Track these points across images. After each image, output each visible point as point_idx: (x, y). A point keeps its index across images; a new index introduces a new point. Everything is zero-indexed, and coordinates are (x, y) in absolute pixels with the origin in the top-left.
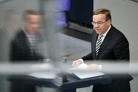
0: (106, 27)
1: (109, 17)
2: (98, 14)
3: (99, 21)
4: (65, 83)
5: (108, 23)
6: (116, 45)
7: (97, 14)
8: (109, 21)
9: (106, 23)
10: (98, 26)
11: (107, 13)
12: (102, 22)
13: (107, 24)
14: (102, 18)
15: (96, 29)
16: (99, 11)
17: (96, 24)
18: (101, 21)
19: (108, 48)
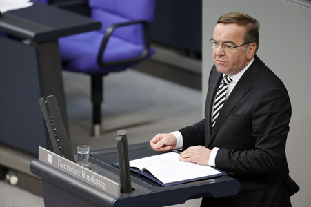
0: (242, 58)
1: (253, 36)
2: (229, 23)
3: (226, 40)
4: (126, 195)
5: (248, 50)
6: (260, 107)
7: (225, 23)
8: (252, 45)
9: (244, 48)
10: (223, 53)
11: (250, 25)
12: (234, 44)
13: (246, 51)
14: (237, 35)
15: (217, 57)
16: (233, 16)
17: (220, 46)
18: (233, 41)
19: (239, 112)
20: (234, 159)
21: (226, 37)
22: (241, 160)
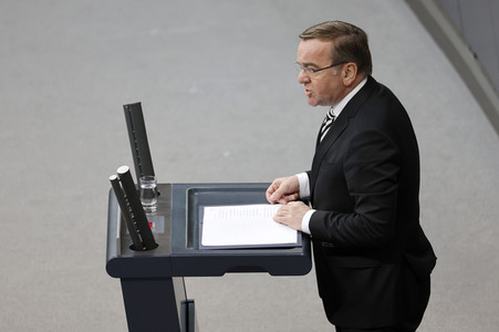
1: (346, 53)
2: (309, 38)
3: (308, 61)
5: (343, 72)
7: (305, 39)
8: (349, 66)
10: (306, 79)
11: (343, 39)
12: (316, 67)
13: (339, 75)
18: (315, 62)
19: (331, 160)
20: (331, 225)
21: (306, 58)
22: (339, 227)
